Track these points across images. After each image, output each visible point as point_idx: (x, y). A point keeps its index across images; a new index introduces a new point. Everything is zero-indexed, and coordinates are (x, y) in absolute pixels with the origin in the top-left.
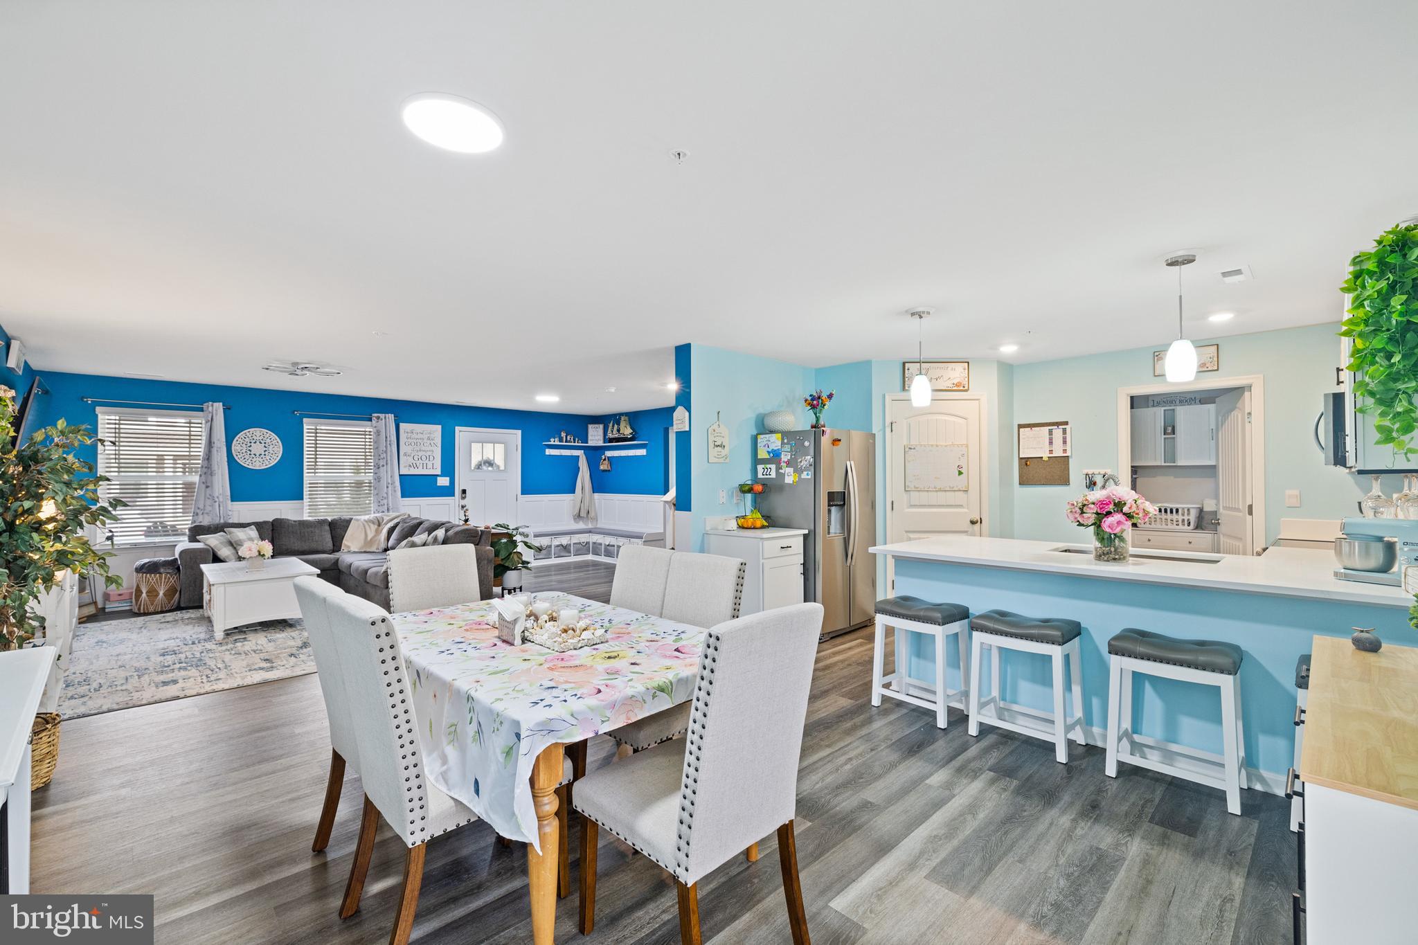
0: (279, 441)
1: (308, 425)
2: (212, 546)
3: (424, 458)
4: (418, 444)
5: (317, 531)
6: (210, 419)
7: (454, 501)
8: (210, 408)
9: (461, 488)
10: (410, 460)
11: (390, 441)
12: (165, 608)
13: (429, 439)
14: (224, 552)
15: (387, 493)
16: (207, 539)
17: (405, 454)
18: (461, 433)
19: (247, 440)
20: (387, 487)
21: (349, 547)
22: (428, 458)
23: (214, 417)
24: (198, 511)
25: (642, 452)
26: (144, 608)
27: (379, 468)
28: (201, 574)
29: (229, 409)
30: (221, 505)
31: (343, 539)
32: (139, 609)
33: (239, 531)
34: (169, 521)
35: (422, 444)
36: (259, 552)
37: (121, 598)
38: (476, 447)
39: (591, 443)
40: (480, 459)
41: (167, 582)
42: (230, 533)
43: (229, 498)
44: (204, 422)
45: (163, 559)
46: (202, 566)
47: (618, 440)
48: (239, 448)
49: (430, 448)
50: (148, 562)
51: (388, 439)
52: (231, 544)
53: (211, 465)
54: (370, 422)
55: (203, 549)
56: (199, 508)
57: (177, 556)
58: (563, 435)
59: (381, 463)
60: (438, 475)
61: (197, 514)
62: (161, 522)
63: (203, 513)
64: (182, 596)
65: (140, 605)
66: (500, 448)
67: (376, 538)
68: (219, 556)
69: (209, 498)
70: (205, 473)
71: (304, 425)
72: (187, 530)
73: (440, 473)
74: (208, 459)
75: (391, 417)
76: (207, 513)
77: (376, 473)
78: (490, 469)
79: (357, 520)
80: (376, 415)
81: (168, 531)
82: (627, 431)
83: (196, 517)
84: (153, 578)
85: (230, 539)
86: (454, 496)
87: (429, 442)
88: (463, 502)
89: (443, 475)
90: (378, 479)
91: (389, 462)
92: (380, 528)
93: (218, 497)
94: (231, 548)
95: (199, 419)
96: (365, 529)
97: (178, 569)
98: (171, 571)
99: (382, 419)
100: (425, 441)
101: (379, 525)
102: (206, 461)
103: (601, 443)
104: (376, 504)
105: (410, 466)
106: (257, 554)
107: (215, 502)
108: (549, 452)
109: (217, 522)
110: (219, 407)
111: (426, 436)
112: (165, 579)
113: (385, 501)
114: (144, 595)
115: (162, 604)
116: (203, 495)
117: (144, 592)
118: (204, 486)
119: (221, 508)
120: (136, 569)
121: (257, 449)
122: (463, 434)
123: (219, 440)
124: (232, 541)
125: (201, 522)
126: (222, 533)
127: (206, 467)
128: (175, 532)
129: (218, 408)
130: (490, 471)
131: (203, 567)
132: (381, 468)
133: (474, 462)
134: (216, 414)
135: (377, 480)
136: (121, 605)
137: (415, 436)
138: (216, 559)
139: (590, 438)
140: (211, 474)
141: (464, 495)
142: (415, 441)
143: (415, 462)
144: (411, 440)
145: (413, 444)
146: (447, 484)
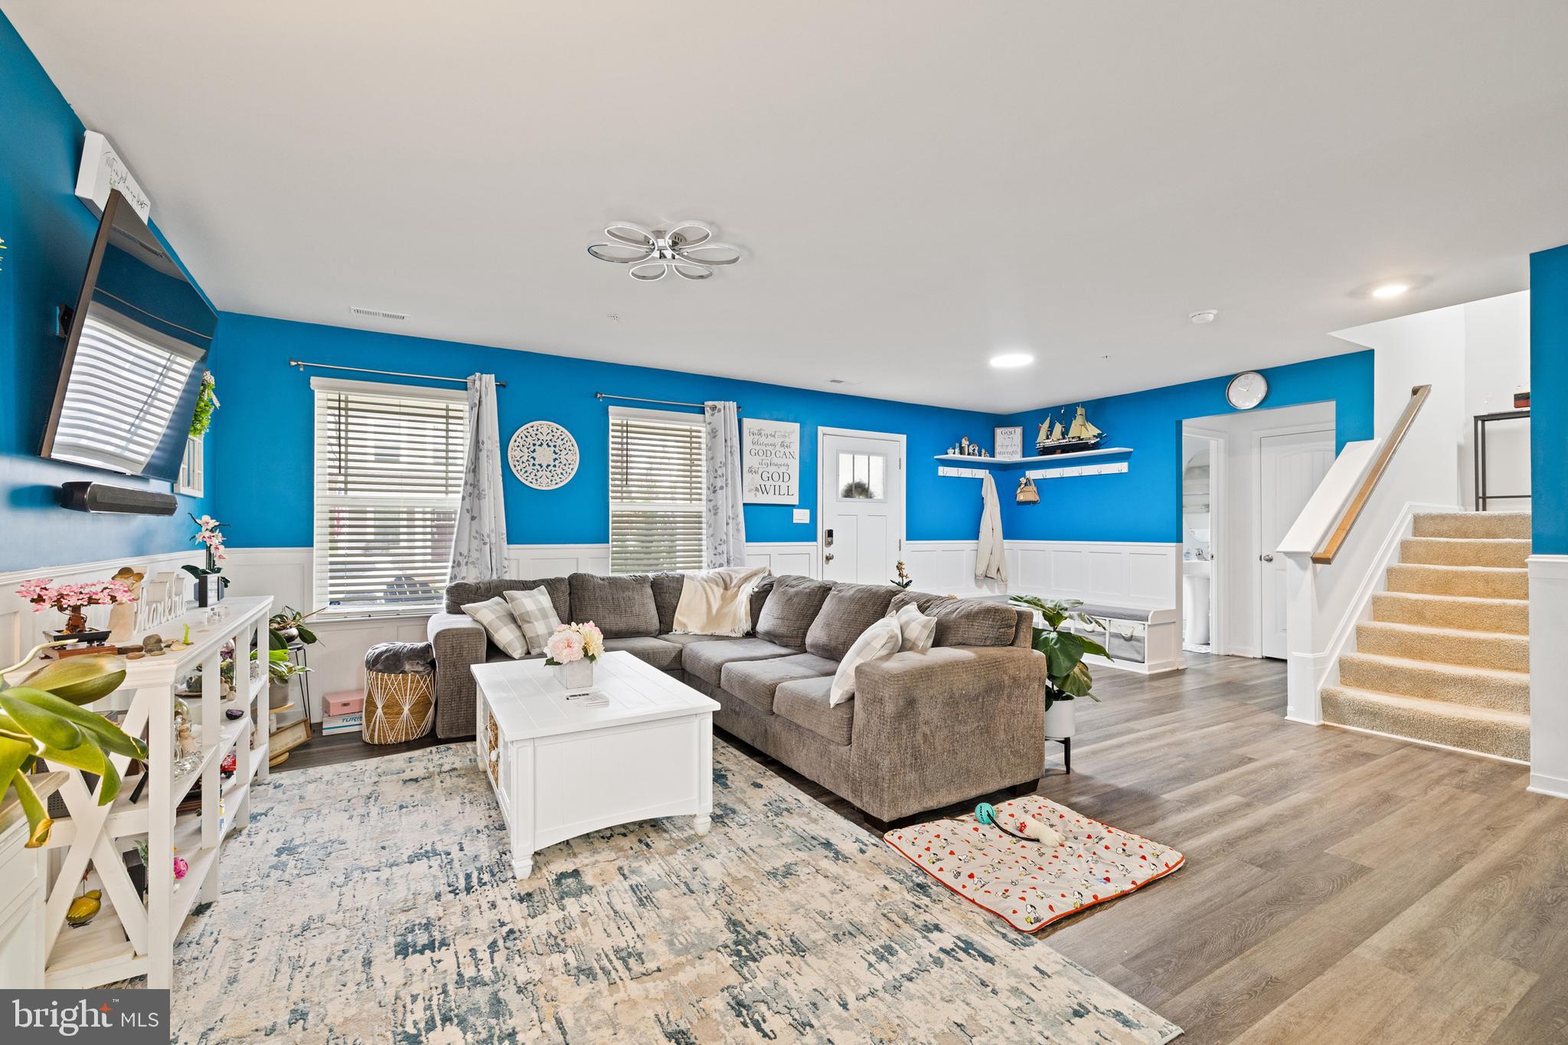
0: (576, 445)
1: (616, 415)
2: (485, 624)
3: (776, 477)
4: (769, 453)
5: (636, 597)
6: (477, 403)
7: (814, 549)
8: (477, 383)
9: (826, 528)
10: (758, 479)
11: (731, 447)
12: (413, 735)
13: (783, 445)
14: (505, 636)
15: (726, 534)
16: (477, 610)
17: (750, 471)
18: (826, 437)
19: (529, 440)
20: (727, 524)
21: (684, 625)
22: (781, 477)
23: (483, 399)
24: (460, 559)
25: (1122, 467)
26: (379, 736)
27: (714, 492)
28: (472, 682)
29: (504, 386)
30: (494, 550)
31: (674, 612)
32: (372, 737)
33: (525, 597)
34: (420, 574)
35: (773, 453)
36: (585, 650)
37: (346, 710)
38: (845, 460)
39: (999, 458)
40: (850, 481)
41: (416, 688)
42: (513, 600)
43: (505, 537)
44: (467, 408)
45: (409, 645)
46: (473, 667)
47: (1065, 449)
48: (518, 454)
49: (784, 461)
50: (386, 651)
51: (729, 443)
52: (513, 619)
53: (478, 481)
54: (701, 416)
55: (472, 629)
56: (461, 554)
57: (431, 640)
58: (965, 443)
59: (719, 483)
60: (794, 506)
61: (459, 564)
62: (408, 577)
63: (467, 562)
64: (439, 714)
65: (374, 730)
66: (877, 462)
67: (725, 610)
68: (496, 642)
69: (475, 538)
70: (470, 494)
71: (610, 417)
72: (444, 591)
73: (796, 502)
74: (474, 471)
75: (732, 405)
76: (473, 563)
77: (710, 501)
79: (692, 578)
80: (710, 403)
81: (416, 592)
82: (1090, 432)
83: (457, 569)
84: (393, 679)
85: (512, 610)
86: (815, 539)
87: (782, 450)
88: (828, 551)
89: (801, 505)
90: (715, 511)
91: (729, 481)
92: (729, 592)
93: (489, 536)
94: (513, 626)
95: (460, 404)
96: (706, 593)
97: (432, 664)
98: (421, 669)
99: (719, 411)
100: (778, 448)
101: (726, 588)
102: (472, 474)
103: (1018, 458)
104: (712, 552)
105: (757, 489)
106: (582, 653)
107: (485, 544)
108: (943, 471)
109: (487, 578)
110: (489, 381)
111: (778, 441)
112: (412, 682)
113: (724, 547)
114: (379, 711)
115: (407, 729)
116: (467, 531)
117: (380, 706)
118: (468, 516)
119: (494, 554)
120: (368, 662)
121: (544, 455)
122: (829, 437)
123: (489, 438)
124: (516, 614)
125: (463, 578)
126: (497, 599)
127: (471, 485)
128: (425, 593)
129: (486, 383)
131: (476, 669)
132: (719, 492)
133: (843, 485)
134: (487, 395)
135: (713, 512)
136: (345, 723)
137: (763, 439)
138: (495, 652)
139: (998, 449)
140: (479, 497)
141: (829, 539)
142: (764, 448)
143: (764, 483)
144: (760, 447)
145: (761, 453)
146: (807, 521)
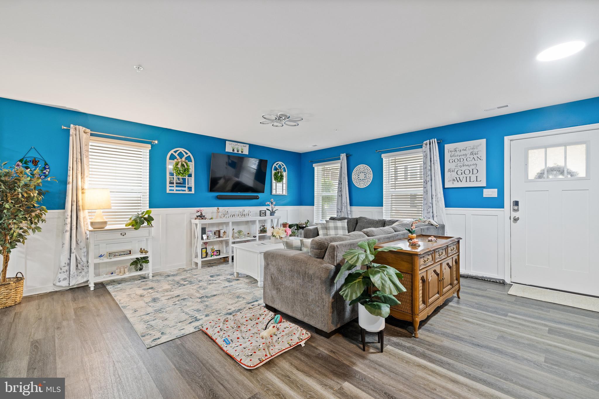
0: (371, 170)
1: (385, 158)
3: (467, 172)
4: (462, 160)
7: (501, 213)
9: (514, 199)
10: (454, 175)
13: (472, 154)
17: (449, 171)
19: (358, 172)
22: (472, 172)
27: (427, 183)
35: (465, 159)
40: (543, 167)
43: (349, 204)
48: (354, 177)
49: (474, 162)
54: (422, 149)
60: (484, 187)
73: (485, 185)
75: (435, 142)
77: (425, 188)
78: (561, 177)
80: (425, 142)
86: (503, 207)
87: (472, 157)
88: (515, 215)
89: (489, 186)
99: (426, 146)
100: (468, 156)
105: (454, 180)
111: (468, 152)
118: (340, 198)
121: (362, 176)
127: (340, 188)
129: (344, 156)
130: (561, 180)
137: (458, 153)
141: (516, 208)
142: (458, 158)
143: (459, 176)
144: (455, 158)
145: (456, 161)
146: (495, 195)
